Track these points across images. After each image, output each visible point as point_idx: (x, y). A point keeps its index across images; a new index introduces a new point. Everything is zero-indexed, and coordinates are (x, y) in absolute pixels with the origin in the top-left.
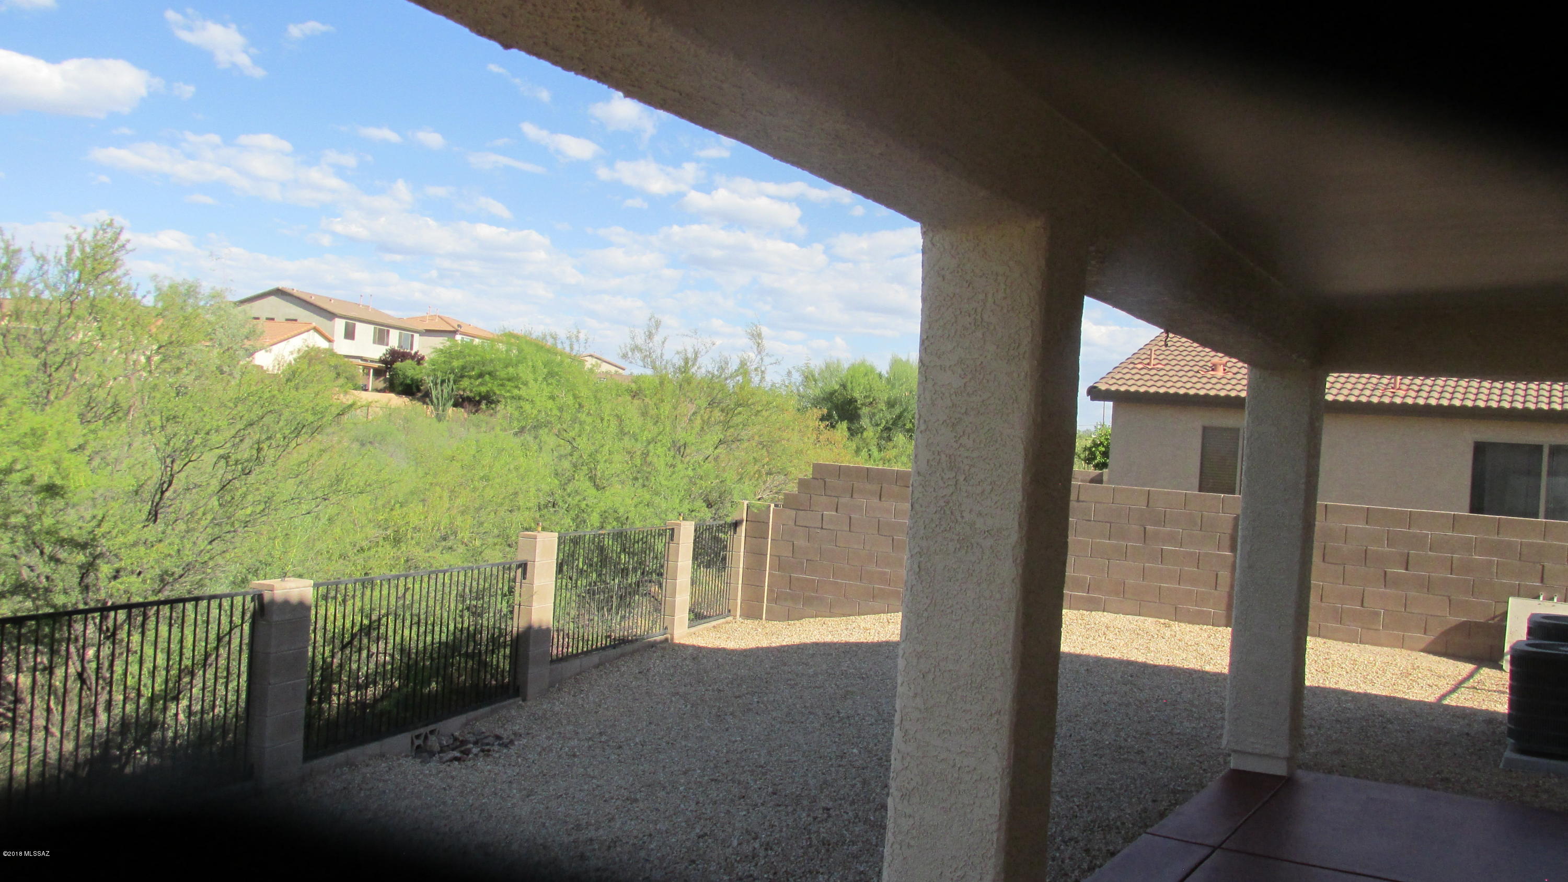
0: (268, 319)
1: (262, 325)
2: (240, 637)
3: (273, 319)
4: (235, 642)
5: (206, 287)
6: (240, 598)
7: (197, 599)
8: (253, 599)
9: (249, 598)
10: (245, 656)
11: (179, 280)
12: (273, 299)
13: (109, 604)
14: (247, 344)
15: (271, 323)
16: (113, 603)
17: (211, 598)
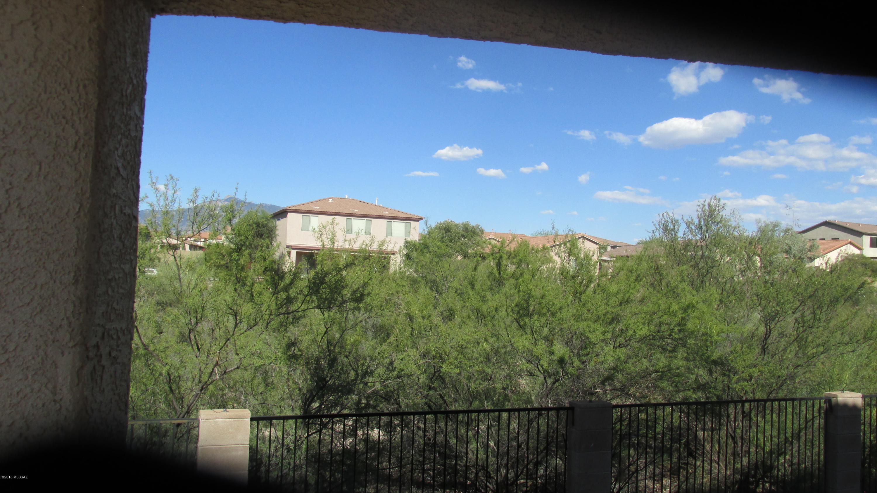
0: (821, 239)
1: (818, 243)
2: (819, 422)
3: (824, 239)
4: (816, 425)
5: (784, 224)
6: (818, 401)
7: (793, 400)
8: (825, 402)
9: (823, 401)
10: (822, 435)
11: (768, 222)
12: (823, 228)
13: (744, 399)
14: (810, 254)
15: (823, 242)
16: (746, 398)
17: (801, 399)
